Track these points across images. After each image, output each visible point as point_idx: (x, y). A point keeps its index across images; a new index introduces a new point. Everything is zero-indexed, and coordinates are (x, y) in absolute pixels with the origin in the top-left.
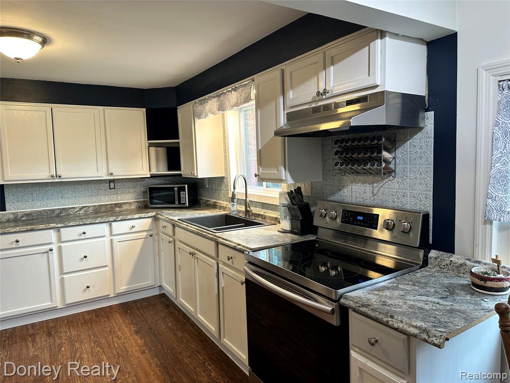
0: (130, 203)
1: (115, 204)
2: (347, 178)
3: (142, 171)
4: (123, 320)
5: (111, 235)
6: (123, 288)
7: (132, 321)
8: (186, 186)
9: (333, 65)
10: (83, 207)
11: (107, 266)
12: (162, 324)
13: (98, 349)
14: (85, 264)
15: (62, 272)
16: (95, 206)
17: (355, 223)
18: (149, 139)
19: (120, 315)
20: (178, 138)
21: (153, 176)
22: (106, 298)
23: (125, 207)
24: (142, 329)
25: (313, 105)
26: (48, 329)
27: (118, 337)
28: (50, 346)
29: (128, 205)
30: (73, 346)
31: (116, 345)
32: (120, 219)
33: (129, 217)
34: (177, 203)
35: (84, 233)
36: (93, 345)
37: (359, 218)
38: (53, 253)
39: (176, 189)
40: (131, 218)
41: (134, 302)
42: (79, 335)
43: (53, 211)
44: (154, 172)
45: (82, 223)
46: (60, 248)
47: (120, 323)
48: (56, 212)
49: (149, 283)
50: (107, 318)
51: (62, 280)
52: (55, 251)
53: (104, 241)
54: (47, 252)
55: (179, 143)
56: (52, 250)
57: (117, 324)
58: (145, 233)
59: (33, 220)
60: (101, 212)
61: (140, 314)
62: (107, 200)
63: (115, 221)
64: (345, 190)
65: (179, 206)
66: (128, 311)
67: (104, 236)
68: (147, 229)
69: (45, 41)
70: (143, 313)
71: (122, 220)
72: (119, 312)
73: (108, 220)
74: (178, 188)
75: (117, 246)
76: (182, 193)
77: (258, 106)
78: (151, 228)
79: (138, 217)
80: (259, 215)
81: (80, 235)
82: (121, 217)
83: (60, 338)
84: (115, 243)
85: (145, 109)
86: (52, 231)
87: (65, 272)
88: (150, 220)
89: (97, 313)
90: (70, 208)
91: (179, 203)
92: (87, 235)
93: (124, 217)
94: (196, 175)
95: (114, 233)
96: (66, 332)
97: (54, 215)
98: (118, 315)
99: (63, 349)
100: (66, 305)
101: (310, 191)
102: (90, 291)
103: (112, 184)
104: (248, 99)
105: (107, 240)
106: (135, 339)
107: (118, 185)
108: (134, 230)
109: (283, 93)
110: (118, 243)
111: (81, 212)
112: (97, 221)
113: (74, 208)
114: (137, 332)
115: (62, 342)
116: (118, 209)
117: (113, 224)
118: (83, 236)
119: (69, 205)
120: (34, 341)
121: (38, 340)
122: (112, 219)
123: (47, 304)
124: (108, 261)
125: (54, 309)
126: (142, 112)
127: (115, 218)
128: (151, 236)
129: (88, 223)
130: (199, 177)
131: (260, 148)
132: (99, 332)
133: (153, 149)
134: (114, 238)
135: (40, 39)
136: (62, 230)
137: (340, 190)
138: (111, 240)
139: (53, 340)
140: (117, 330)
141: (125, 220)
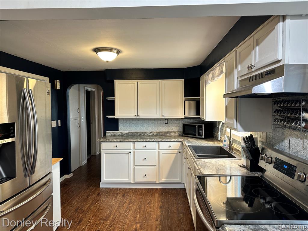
0: (175, 132)
1: (167, 132)
2: (288, 132)
3: (180, 114)
4: (158, 198)
5: (159, 149)
6: (163, 180)
7: (162, 200)
8: (203, 125)
9: (258, 46)
10: (152, 132)
11: (156, 165)
12: (176, 207)
13: (138, 210)
14: (145, 163)
15: (134, 165)
16: (157, 132)
17: (282, 170)
18: (184, 97)
19: (158, 195)
20: (199, 96)
21: (186, 118)
22: (154, 183)
23: (172, 134)
24: (164, 206)
25: (250, 76)
26: (125, 193)
27: (150, 207)
28: (120, 202)
29: (174, 133)
30: (129, 205)
31: (147, 211)
32: (163, 141)
33: (168, 140)
34: (197, 135)
35: (145, 146)
36: (137, 207)
37: (284, 166)
38: (131, 154)
39: (197, 126)
40: (169, 141)
41: (169, 189)
42: (135, 200)
43: (138, 133)
44: (187, 115)
45: (145, 141)
46: (134, 152)
47: (156, 199)
48: (139, 134)
49: (178, 180)
50: (152, 194)
51: (134, 168)
52: (132, 153)
53: (155, 151)
54: (129, 153)
55: (199, 98)
56: (130, 153)
57: (154, 199)
58: (177, 151)
59: (129, 136)
60: (159, 136)
61: (168, 198)
62: (163, 129)
63: (161, 142)
64: (286, 141)
65: (199, 137)
66: (163, 194)
67: (155, 149)
68: (178, 148)
69: (118, 52)
70: (170, 197)
71: (164, 142)
72: (159, 193)
73: (157, 141)
74: (198, 126)
75: (162, 156)
76: (200, 129)
77: (226, 76)
78: (180, 148)
79: (173, 141)
80: (238, 150)
81: (144, 147)
82: (164, 140)
83: (126, 199)
84: (160, 153)
85: (183, 80)
86: (131, 143)
87: (136, 165)
88: (180, 143)
89: (149, 190)
90: (145, 132)
91: (199, 135)
92: (147, 147)
93: (166, 140)
94: (205, 119)
95: (160, 148)
96: (131, 196)
97: (138, 135)
98: (157, 195)
99: (124, 205)
100: (135, 182)
101: (265, 139)
102: (146, 177)
103: (166, 121)
104: (222, 72)
105: (156, 151)
106: (157, 211)
107: (169, 122)
108: (170, 148)
109: (237, 67)
110: (162, 154)
111: (150, 135)
112: (152, 141)
113: (147, 132)
114: (161, 207)
115: (126, 201)
116: (168, 135)
117: (160, 143)
118: (145, 148)
119: (145, 130)
120: (116, 197)
121: (118, 197)
122: (159, 140)
123: (126, 180)
124: (157, 163)
125: (129, 183)
126: (182, 81)
127: (161, 140)
128: (180, 153)
129: (148, 141)
130: (206, 120)
131: (226, 105)
132: (144, 202)
133: (187, 103)
134: (160, 151)
135: (115, 51)
136: (136, 143)
137: (283, 141)
138: (159, 152)
139: (123, 199)
140: (152, 203)
141: (166, 142)
